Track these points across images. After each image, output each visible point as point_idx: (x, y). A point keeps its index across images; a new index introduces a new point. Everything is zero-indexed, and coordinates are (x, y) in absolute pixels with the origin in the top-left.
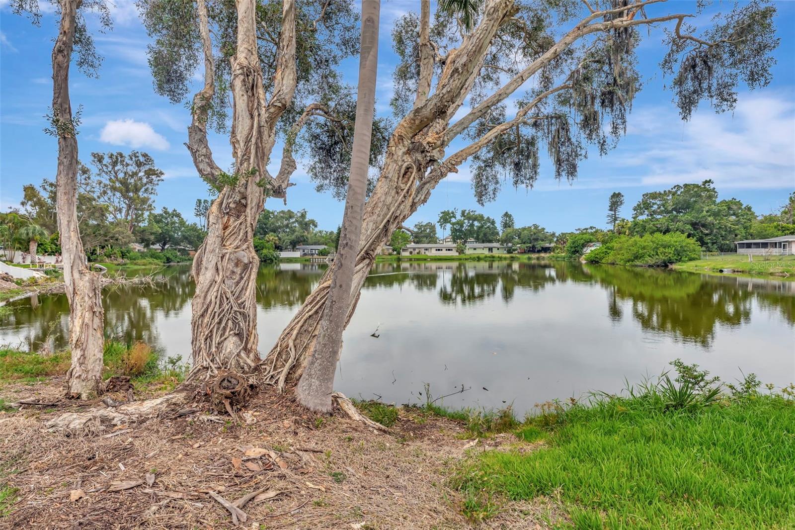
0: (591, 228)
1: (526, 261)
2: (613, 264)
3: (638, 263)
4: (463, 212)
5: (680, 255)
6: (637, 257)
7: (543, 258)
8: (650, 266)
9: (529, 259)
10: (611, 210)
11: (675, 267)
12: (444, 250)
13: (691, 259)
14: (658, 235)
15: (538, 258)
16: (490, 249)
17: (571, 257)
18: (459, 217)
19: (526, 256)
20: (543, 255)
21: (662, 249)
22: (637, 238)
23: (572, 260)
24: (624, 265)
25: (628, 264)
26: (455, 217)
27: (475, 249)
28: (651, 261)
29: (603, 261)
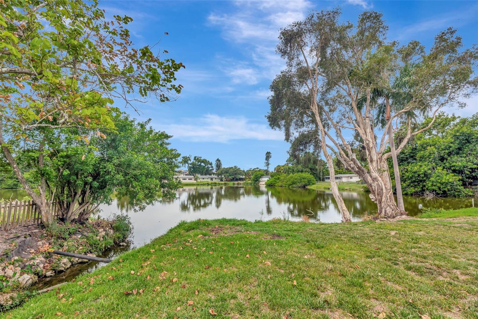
0: (257, 168)
1: (232, 185)
2: (282, 186)
3: (294, 186)
4: (195, 157)
5: (310, 183)
6: (294, 183)
7: (240, 184)
8: (299, 187)
9: (234, 184)
10: (266, 160)
11: (308, 187)
12: (187, 179)
13: (313, 184)
14: (300, 173)
15: (238, 184)
16: (212, 179)
17: (255, 183)
18: (192, 160)
19: (232, 183)
20: (240, 182)
21: (303, 180)
22: (291, 175)
23: (255, 184)
24: (289, 187)
25: (291, 186)
26: (190, 160)
27: (203, 179)
28: (299, 185)
29: (276, 185)
